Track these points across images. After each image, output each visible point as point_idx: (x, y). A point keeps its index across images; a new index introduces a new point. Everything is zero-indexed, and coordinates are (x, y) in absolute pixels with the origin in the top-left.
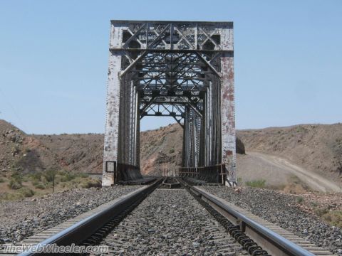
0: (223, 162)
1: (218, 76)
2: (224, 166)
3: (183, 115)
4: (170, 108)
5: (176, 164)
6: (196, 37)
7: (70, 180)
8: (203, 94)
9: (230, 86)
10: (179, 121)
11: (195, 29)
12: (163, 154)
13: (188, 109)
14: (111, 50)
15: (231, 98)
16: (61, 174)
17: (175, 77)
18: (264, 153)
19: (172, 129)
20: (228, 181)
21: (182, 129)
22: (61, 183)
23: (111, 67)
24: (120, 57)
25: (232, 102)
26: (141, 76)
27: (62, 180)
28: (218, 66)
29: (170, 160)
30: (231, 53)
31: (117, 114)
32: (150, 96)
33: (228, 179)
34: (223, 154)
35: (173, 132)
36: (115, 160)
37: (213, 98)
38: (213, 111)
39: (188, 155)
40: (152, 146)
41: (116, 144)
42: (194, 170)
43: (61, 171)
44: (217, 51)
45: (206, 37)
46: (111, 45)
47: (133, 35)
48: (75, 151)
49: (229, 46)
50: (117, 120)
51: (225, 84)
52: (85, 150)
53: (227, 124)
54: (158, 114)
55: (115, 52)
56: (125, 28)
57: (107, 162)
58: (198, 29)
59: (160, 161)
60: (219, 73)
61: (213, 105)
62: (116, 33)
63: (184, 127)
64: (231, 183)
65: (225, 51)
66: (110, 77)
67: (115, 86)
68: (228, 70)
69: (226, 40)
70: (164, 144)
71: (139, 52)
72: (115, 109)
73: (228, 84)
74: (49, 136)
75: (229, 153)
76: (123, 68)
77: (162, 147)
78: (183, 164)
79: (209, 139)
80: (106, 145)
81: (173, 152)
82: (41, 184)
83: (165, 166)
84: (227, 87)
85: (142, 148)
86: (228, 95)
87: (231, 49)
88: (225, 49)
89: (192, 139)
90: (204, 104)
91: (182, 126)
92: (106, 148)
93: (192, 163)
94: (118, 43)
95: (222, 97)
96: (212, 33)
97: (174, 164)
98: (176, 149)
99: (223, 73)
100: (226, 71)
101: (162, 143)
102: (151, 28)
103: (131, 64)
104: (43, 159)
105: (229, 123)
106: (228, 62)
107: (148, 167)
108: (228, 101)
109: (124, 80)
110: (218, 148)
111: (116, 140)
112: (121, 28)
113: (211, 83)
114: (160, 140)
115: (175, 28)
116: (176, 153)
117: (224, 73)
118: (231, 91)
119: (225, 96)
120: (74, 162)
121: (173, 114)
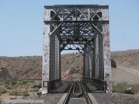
0: (105, 80)
1: (101, 34)
2: (105, 82)
3: (83, 49)
4: (76, 46)
5: (80, 74)
6: (89, 14)
7: (24, 84)
8: (93, 40)
9: (108, 39)
10: (81, 52)
11: (89, 9)
12: (73, 69)
13: (86, 46)
14: (44, 22)
15: (108, 46)
16: (20, 80)
17: (78, 30)
18: (126, 67)
19: (78, 55)
20: (108, 90)
21: (82, 57)
22: (20, 86)
23: (45, 31)
24: (49, 25)
25: (109, 48)
26: (61, 32)
27: (20, 84)
28: (101, 28)
29: (77, 72)
30: (108, 22)
31: (49, 56)
32: (66, 41)
33: (108, 89)
34: (105, 76)
35: (78, 57)
37: (99, 43)
38: (99, 50)
39: (87, 70)
40: (67, 65)
41: (48, 72)
42: (90, 79)
43: (20, 79)
44: (100, 21)
45: (94, 14)
46: (44, 19)
47: (56, 13)
48: (27, 67)
49: (106, 18)
50: (48, 59)
51: (105, 39)
52: (32, 67)
53: (106, 60)
54: (70, 49)
55: (47, 22)
56: (52, 10)
57: (44, 82)
58: (90, 10)
59: (72, 72)
60: (101, 33)
61: (99, 47)
62: (47, 13)
63: (84, 55)
64: (110, 91)
65: (105, 21)
66: (45, 36)
67: (47, 40)
68: (107, 31)
69: (105, 15)
70: (74, 63)
71: (59, 23)
72: (47, 53)
73: (106, 39)
74: (13, 58)
75: (108, 75)
76: (51, 31)
77: (73, 65)
78: (84, 74)
79: (97, 64)
80: (43, 72)
81: (78, 67)
82: (10, 86)
83: (74, 75)
84: (106, 40)
85: (62, 65)
86: (107, 44)
87: (107, 20)
88: (104, 20)
89: (88, 62)
90: (94, 45)
92: (43, 74)
93: (88, 75)
94: (48, 18)
95: (103, 45)
96: (98, 11)
97: (79, 74)
98: (80, 66)
99: (104, 33)
100: (105, 32)
101: (72, 62)
102: (65, 10)
103: (56, 29)
104: (10, 73)
105: (108, 59)
106: (106, 27)
107: (65, 76)
108: (107, 48)
109: (52, 37)
110: (102, 71)
111: (48, 70)
112: (49, 10)
113: (97, 35)
114: (71, 61)
115: (78, 9)
116: (80, 68)
117: (105, 33)
118: (108, 42)
119: (105, 45)
120: (26, 73)
121: (78, 49)
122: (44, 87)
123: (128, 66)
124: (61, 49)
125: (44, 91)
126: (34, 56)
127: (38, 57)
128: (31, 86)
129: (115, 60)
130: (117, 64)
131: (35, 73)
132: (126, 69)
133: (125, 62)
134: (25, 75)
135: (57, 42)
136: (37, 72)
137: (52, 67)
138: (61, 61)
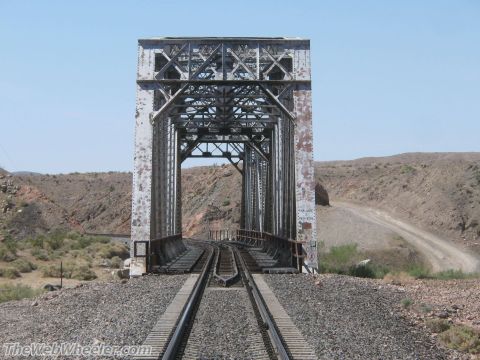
0: (298, 240)
1: (289, 117)
2: (300, 245)
3: (241, 156)
4: (223, 146)
5: (233, 222)
6: (258, 64)
7: (83, 247)
8: (269, 132)
9: (307, 131)
10: (235, 165)
11: (257, 50)
12: (215, 208)
13: (248, 148)
14: (139, 82)
15: (309, 148)
16: (72, 237)
17: (230, 105)
19: (226, 171)
20: (306, 267)
21: (239, 176)
22: (71, 251)
23: (139, 106)
24: (152, 91)
25: (310, 154)
26: (182, 110)
27: (72, 247)
28: (289, 100)
29: (224, 216)
30: (307, 85)
31: (149, 173)
32: (195, 134)
33: (306, 262)
34: (299, 227)
35: (228, 176)
36: (148, 239)
37: (284, 142)
39: (250, 211)
40: (199, 197)
41: (147, 216)
42: (258, 235)
43: (71, 233)
44: (288, 82)
45: (272, 62)
46: (139, 75)
47: (169, 60)
48: (91, 202)
49: (304, 74)
50: (149, 181)
51: (300, 129)
52: (104, 201)
53: (303, 185)
54: (207, 155)
55: (145, 84)
56: (159, 51)
57: (135, 243)
58: (260, 51)
59: (210, 217)
60: (290, 114)
62: (146, 58)
63: (243, 172)
64: (311, 270)
65: (300, 82)
66: (139, 119)
67: (146, 133)
68: (304, 109)
69: (301, 66)
70: (216, 194)
71: (178, 85)
72: (146, 167)
73: (303, 129)
74: (54, 177)
75: (307, 226)
76: (156, 108)
77: (213, 198)
78: (242, 222)
79: (279, 195)
80: (134, 218)
81: (228, 204)
82: (45, 252)
83: (217, 225)
84: (303, 133)
85: (185, 199)
86: (304, 143)
87: (307, 78)
88: (298, 78)
89: (255, 190)
90: (271, 144)
91: (240, 171)
92: (135, 221)
93: (255, 225)
94: (149, 72)
95: (295, 147)
96: (281, 56)
97: (230, 221)
98: (232, 200)
99: (296, 113)
100: (300, 110)
101: (212, 191)
102: (195, 51)
103: (168, 101)
104: (47, 217)
105: (307, 184)
106: (303, 97)
107: (193, 226)
108: (305, 153)
109: (158, 124)
110: (292, 214)
111: (148, 211)
112: (152, 51)
113: (280, 119)
114: (209, 186)
115: (228, 50)
116: (233, 206)
117: (299, 113)
118: (309, 138)
119: (299, 146)
120: (89, 218)
121: (227, 155)
122: (136, 256)
123: (361, 203)
124: (182, 156)
125: (137, 268)
126: (111, 173)
127: (119, 174)
128: (100, 253)
129: (327, 186)
130: (331, 196)
131: (112, 217)
132: (355, 210)
133: (352, 192)
134: (85, 224)
135: (172, 136)
136: (117, 215)
137: (157, 204)
138: (183, 185)
